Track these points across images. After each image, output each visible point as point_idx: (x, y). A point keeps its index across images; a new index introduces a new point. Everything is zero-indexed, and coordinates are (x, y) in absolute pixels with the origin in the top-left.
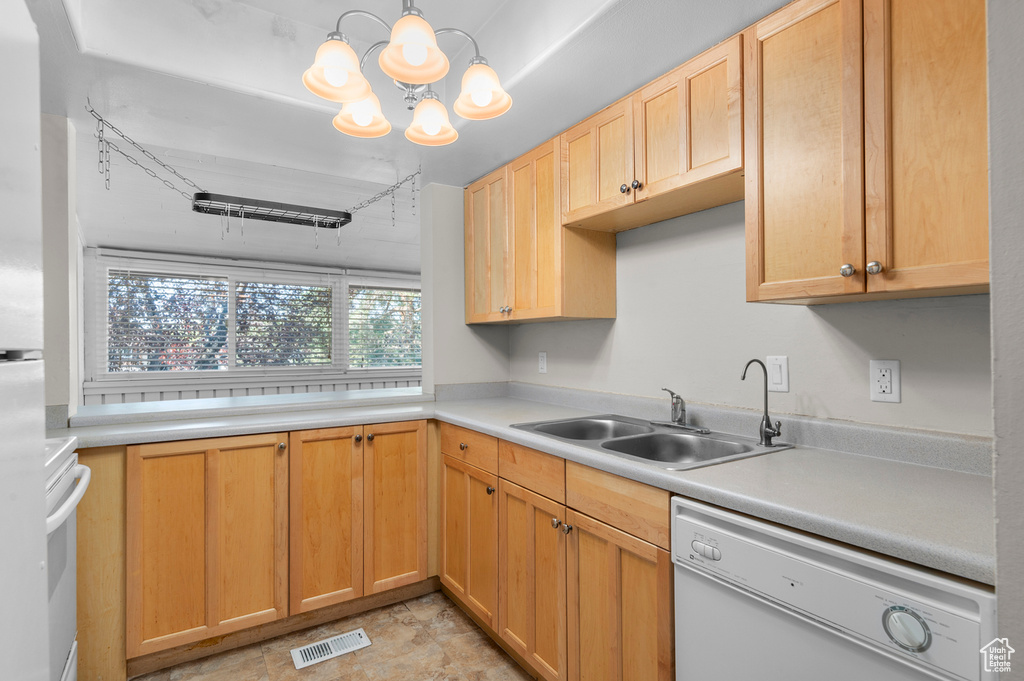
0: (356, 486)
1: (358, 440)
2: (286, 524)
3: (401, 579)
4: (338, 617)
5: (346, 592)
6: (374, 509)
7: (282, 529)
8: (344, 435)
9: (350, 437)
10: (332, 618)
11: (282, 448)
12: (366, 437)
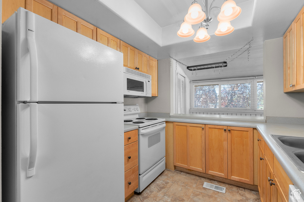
0: (225, 143)
1: (225, 130)
2: (204, 149)
3: (242, 180)
4: (222, 181)
5: (222, 175)
6: (232, 153)
7: (203, 149)
8: (221, 128)
9: (223, 129)
10: (220, 181)
11: (203, 129)
12: (228, 130)
